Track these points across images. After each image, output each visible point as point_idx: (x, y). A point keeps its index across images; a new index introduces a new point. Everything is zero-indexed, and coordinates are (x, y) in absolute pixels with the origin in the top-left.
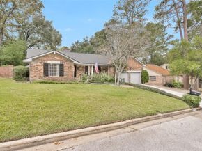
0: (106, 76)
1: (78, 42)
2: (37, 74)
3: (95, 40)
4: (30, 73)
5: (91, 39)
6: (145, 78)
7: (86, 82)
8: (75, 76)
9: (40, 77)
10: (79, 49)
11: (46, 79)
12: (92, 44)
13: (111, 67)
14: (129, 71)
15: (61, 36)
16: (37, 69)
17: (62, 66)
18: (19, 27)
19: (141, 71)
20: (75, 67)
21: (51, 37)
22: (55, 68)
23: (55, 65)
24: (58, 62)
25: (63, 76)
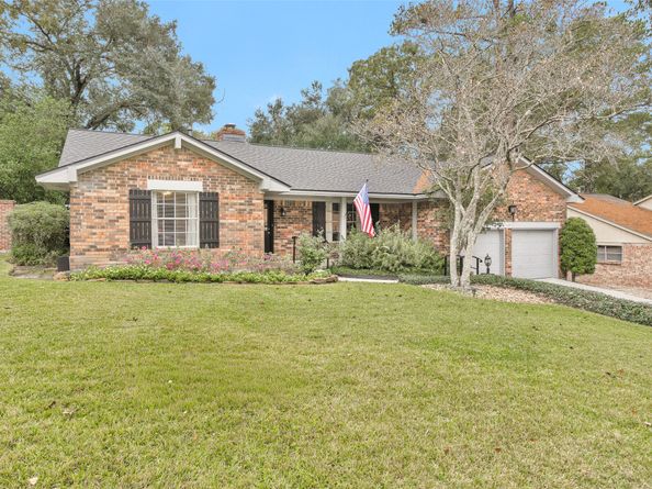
0: (405, 246)
1: (279, 105)
2: (100, 237)
3: (349, 97)
4: (73, 234)
5: (335, 93)
6: (576, 252)
7: (319, 272)
8: (269, 247)
9: (116, 252)
10: (286, 134)
11: (139, 259)
12: (336, 113)
13: (424, 205)
14: (507, 225)
15: (210, 83)
16: (101, 214)
17: (209, 203)
18: (46, 48)
19: (557, 225)
20: (270, 205)
21: (169, 84)
22: (183, 211)
23: (182, 196)
24: (198, 186)
25: (216, 244)
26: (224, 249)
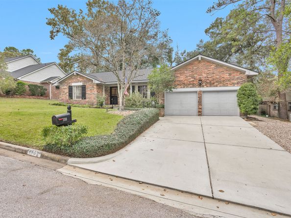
2: (64, 97)
14: (199, 89)
16: (64, 92)
17: (84, 88)
24: (81, 84)
25: (85, 99)
26: (87, 100)
